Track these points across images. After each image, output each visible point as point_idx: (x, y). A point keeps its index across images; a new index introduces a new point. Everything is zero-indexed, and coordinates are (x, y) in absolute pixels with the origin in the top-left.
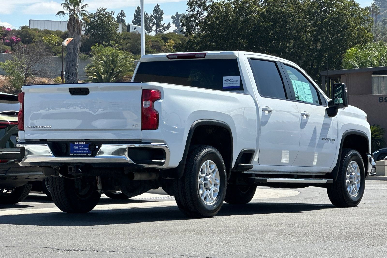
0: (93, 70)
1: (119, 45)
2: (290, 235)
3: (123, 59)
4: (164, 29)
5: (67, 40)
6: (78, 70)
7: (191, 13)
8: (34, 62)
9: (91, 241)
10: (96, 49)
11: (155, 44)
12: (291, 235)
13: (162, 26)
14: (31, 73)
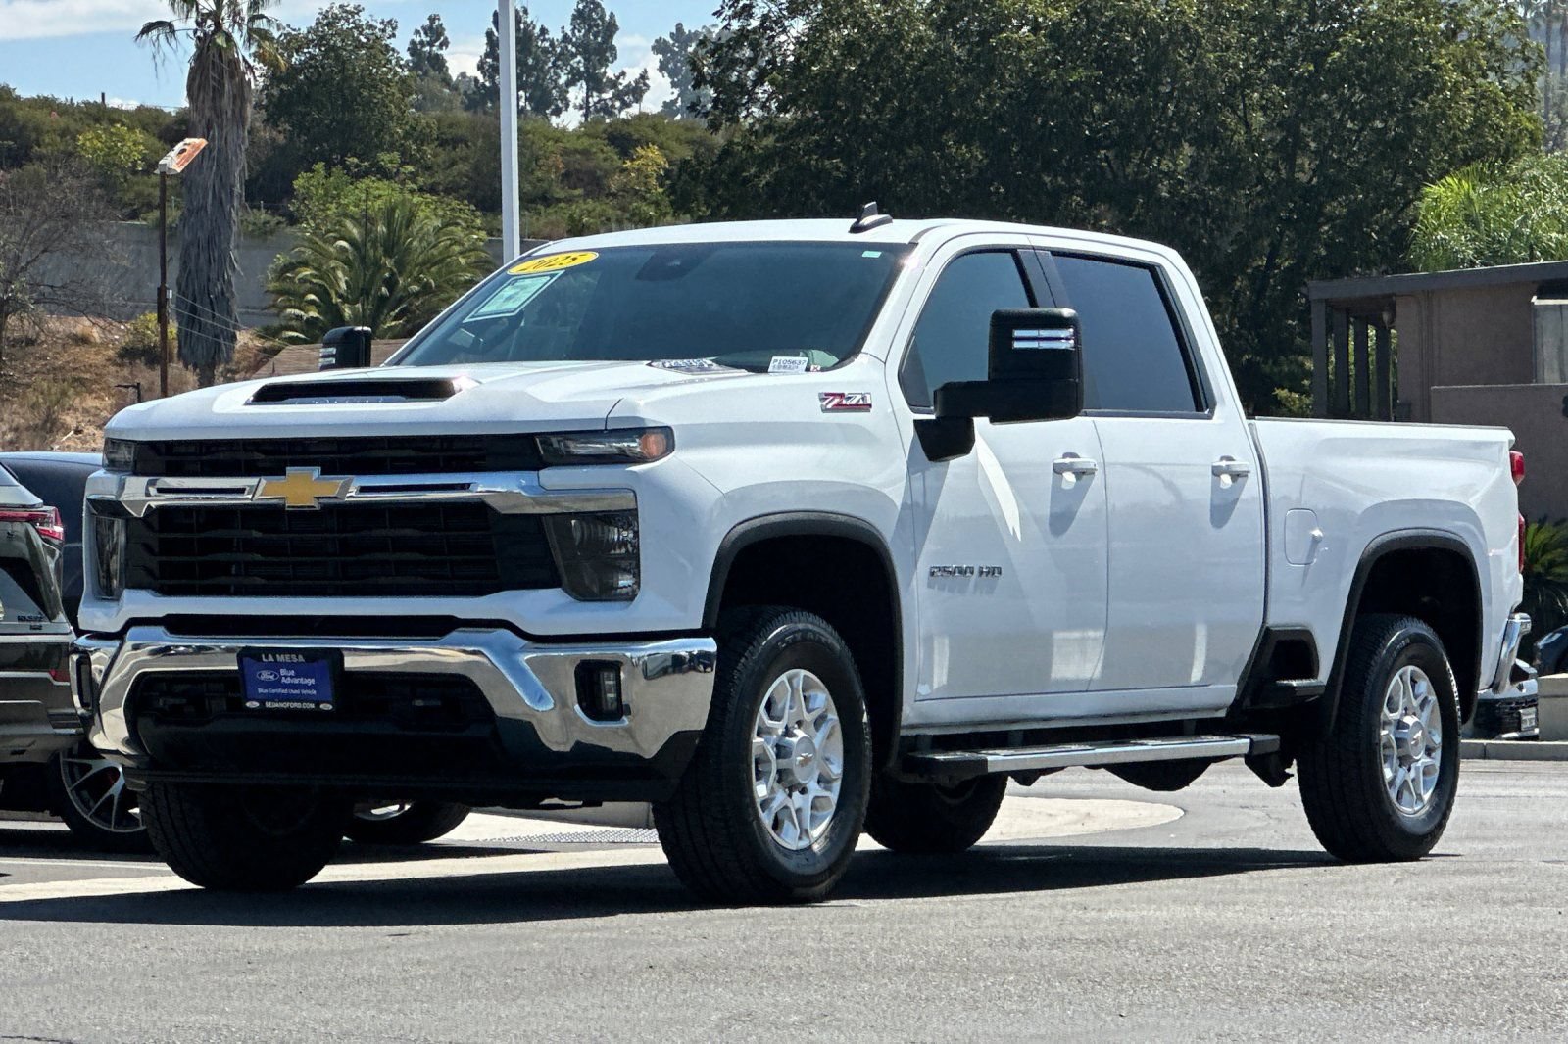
0: (304, 281)
1: (417, 171)
2: (1100, 984)
3: (438, 230)
4: (618, 96)
5: (183, 151)
6: (233, 280)
7: (736, 25)
8: (42, 248)
9: (233, 1013)
10: (317, 190)
11: (578, 166)
12: (1104, 983)
13: (614, 84)
14: (27, 297)
